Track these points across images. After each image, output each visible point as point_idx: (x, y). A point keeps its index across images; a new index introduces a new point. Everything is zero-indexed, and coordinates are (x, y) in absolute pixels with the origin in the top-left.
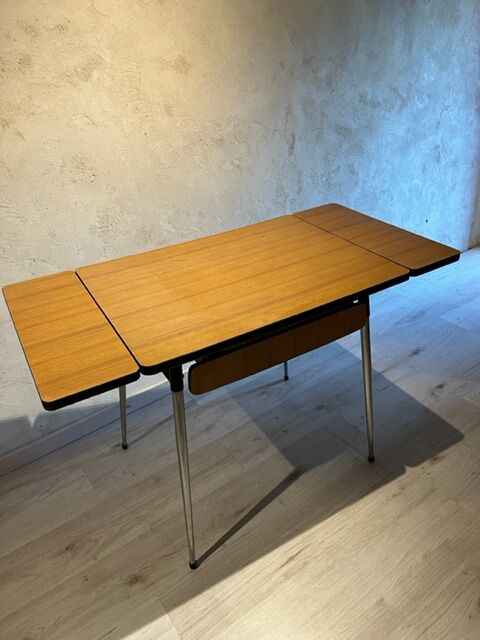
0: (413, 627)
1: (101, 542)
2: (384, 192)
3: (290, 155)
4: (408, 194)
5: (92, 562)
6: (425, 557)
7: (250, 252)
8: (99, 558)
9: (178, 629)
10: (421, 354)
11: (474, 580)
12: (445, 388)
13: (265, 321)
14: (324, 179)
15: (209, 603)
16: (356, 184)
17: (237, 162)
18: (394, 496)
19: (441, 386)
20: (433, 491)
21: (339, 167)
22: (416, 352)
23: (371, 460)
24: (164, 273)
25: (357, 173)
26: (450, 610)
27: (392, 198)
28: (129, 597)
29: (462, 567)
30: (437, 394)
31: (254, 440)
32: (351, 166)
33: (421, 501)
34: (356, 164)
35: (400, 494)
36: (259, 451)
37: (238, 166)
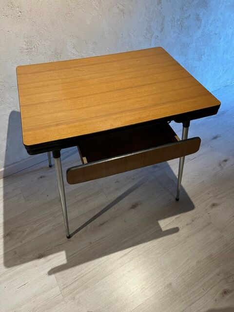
0: (185, 302)
1: (26, 233)
2: (216, 34)
3: (158, 4)
4: (231, 36)
5: (20, 244)
6: (198, 262)
7: (125, 71)
8: (24, 242)
9: (60, 288)
10: (218, 139)
11: (222, 279)
12: (227, 162)
13: (112, 125)
14: (179, 23)
15: (78, 274)
16: (199, 28)
17: (121, 7)
18: (187, 225)
19: (226, 161)
20: (209, 224)
21: (190, 15)
22: (215, 138)
23: (177, 200)
24: (66, 78)
25: (201, 20)
26: (206, 295)
27: (220, 39)
28: (36, 266)
29: (217, 271)
30: (222, 165)
31: (116, 182)
32: (198, 15)
33: (202, 229)
34: (201, 14)
35: (191, 223)
36: (117, 189)
37: (122, 11)
